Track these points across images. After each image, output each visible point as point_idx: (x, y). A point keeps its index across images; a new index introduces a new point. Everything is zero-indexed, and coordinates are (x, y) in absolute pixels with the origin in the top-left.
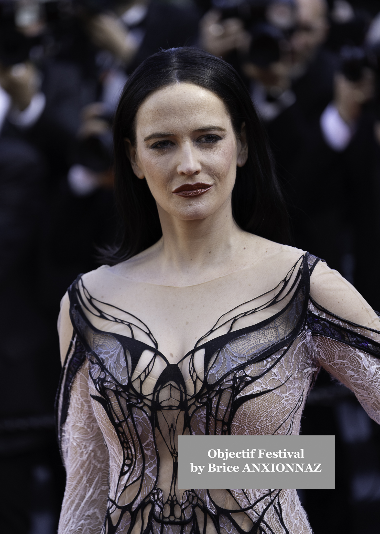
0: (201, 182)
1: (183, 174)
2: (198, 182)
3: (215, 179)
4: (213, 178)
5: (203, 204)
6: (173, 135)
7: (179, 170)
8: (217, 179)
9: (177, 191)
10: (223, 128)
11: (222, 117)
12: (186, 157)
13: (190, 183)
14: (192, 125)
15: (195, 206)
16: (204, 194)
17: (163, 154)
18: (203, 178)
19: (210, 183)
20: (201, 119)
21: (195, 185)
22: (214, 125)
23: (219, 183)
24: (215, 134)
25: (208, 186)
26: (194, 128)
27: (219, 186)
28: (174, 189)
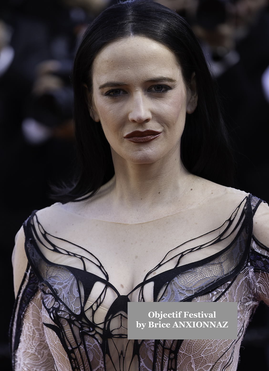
0: (151, 129)
1: (134, 121)
2: (148, 129)
3: (164, 127)
4: (163, 126)
5: (152, 150)
6: (126, 85)
7: (131, 117)
8: (166, 126)
9: (128, 137)
10: (173, 78)
11: (173, 69)
12: (137, 106)
13: (141, 130)
14: (144, 76)
15: (145, 151)
16: (153, 141)
17: (116, 101)
18: (153, 126)
19: (159, 130)
20: (152, 71)
21: (145, 132)
22: (165, 76)
23: (168, 130)
24: (165, 84)
25: (158, 133)
26: (146, 79)
27: (168, 133)
28: (126, 134)
